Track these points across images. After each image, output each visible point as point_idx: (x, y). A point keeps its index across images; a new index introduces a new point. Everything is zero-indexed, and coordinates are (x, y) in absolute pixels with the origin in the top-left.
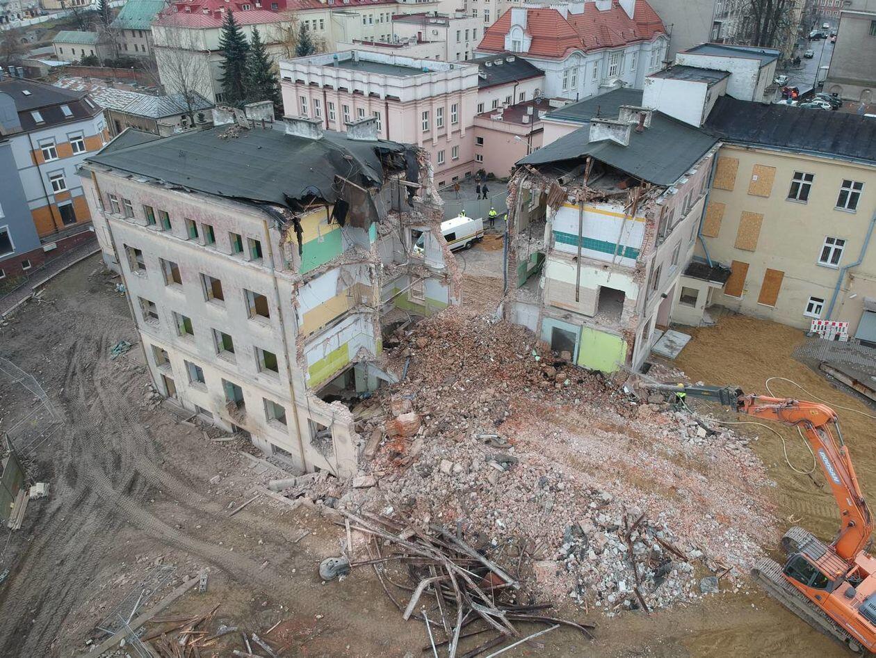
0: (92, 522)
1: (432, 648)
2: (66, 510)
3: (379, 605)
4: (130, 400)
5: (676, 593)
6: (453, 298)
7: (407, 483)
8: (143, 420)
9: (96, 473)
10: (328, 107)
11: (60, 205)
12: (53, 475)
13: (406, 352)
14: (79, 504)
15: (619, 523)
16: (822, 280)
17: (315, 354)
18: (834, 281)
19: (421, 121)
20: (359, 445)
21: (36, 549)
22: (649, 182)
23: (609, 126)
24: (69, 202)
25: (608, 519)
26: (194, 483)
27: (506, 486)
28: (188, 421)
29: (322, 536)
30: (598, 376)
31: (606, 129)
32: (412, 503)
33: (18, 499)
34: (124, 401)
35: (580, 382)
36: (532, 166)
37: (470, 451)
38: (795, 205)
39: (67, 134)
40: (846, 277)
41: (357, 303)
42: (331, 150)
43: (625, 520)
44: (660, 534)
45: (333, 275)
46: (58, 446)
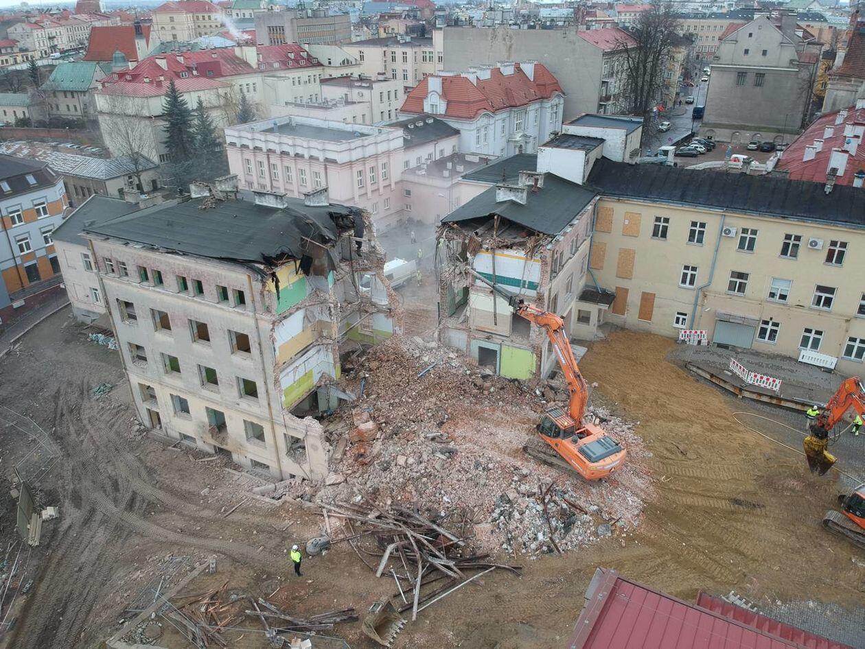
0: (101, 536)
1: (400, 594)
2: (76, 528)
3: (357, 569)
4: (118, 434)
5: (580, 538)
6: (397, 328)
7: (371, 477)
8: (132, 450)
9: (97, 496)
10: (272, 167)
11: (27, 265)
12: (59, 500)
13: (361, 374)
14: (87, 521)
15: (536, 490)
16: (683, 298)
17: (287, 380)
18: (693, 300)
19: (356, 178)
20: (329, 451)
21: (55, 561)
22: (541, 233)
23: (511, 189)
24: (34, 262)
25: (528, 488)
26: (187, 497)
27: (449, 470)
28: (174, 447)
29: (305, 524)
30: (516, 383)
31: (508, 192)
32: (376, 492)
33: (33, 521)
34: (112, 435)
35: (502, 388)
36: (454, 223)
37: (420, 447)
38: (658, 242)
39: (32, 201)
40: (701, 295)
41: (319, 336)
42: (296, 216)
43: (540, 488)
44: (566, 496)
45: (299, 315)
46: (60, 477)
